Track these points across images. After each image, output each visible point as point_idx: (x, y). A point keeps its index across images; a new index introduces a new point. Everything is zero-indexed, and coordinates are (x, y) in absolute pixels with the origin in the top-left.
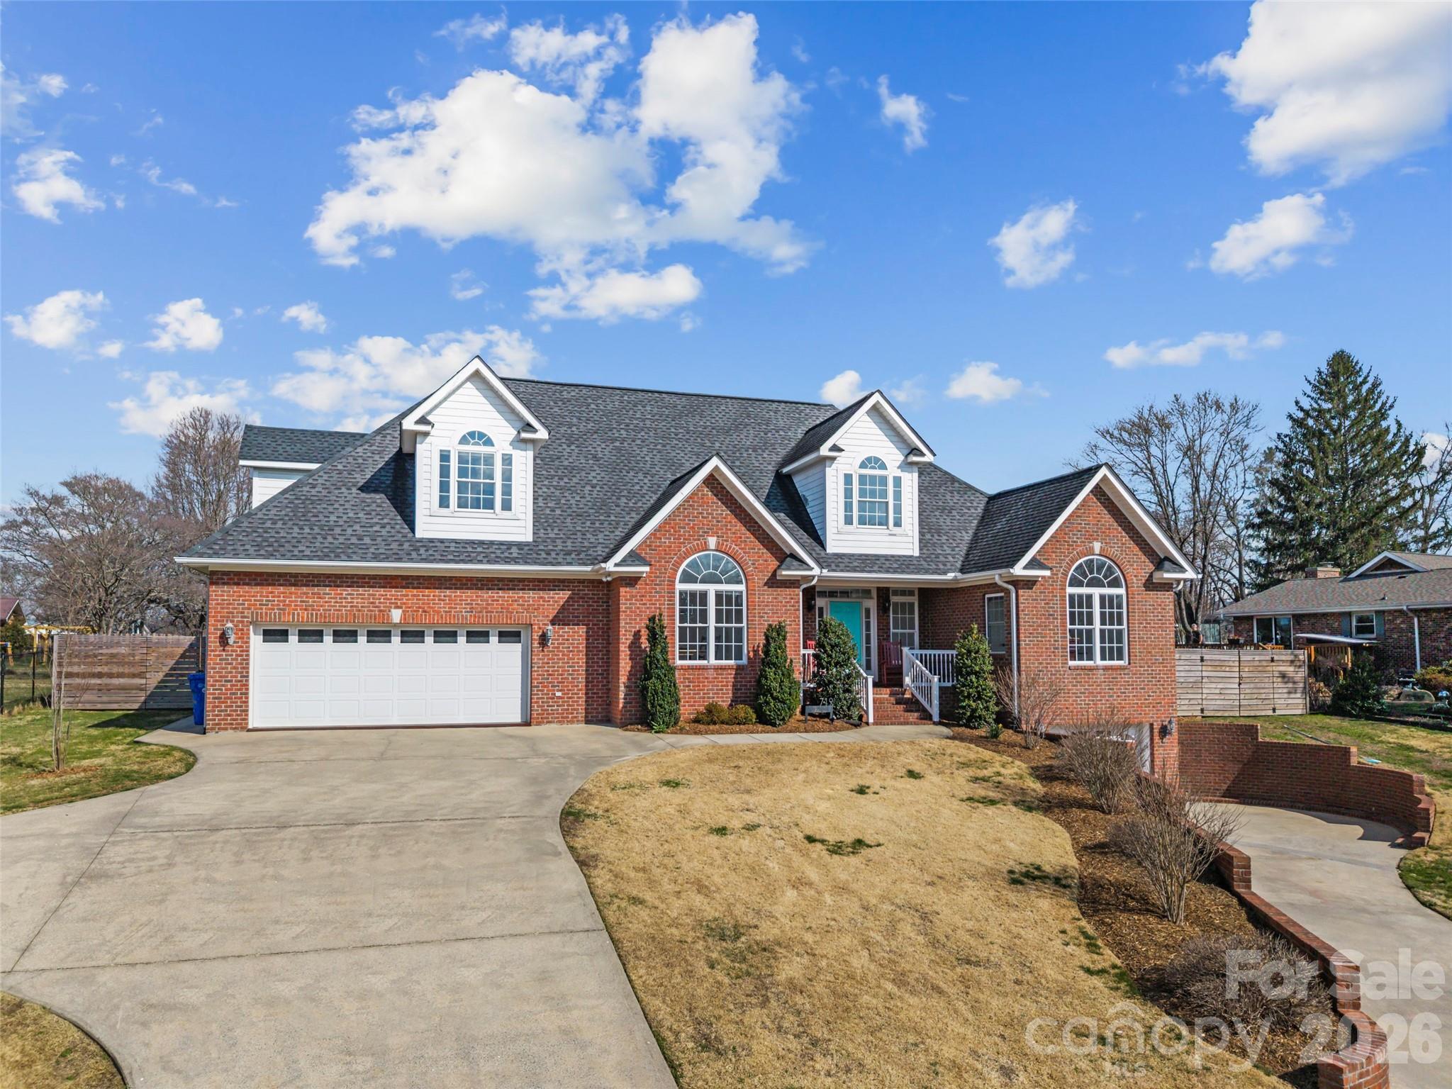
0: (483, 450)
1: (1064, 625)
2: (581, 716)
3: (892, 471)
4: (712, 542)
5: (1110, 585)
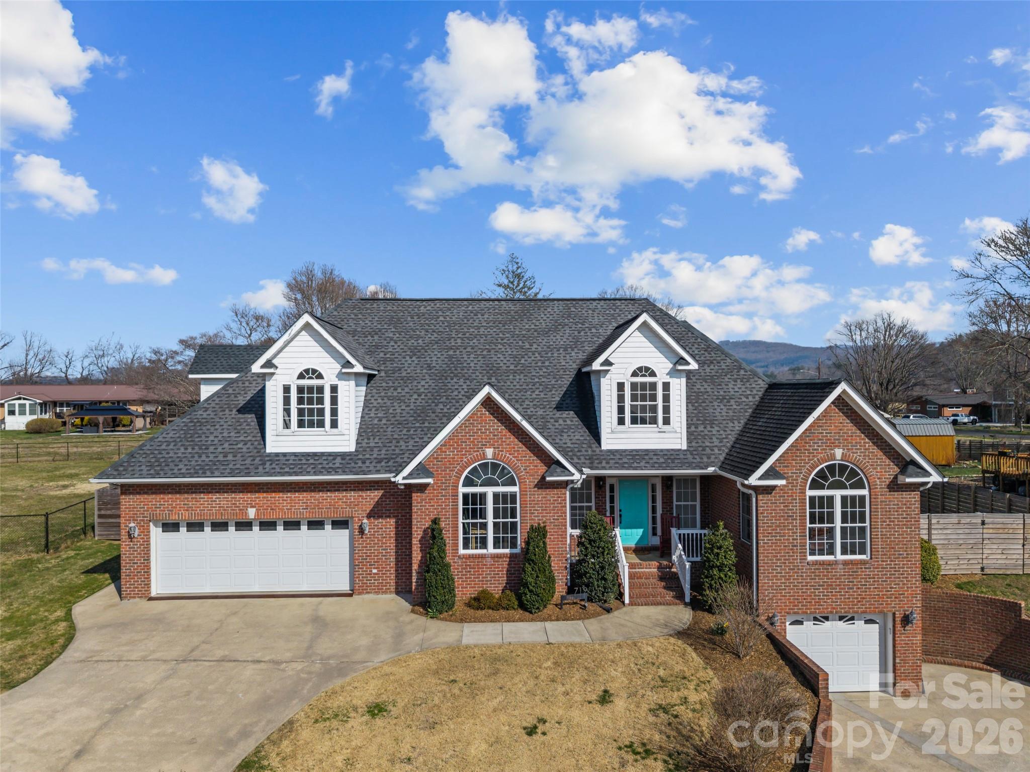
0: (315, 382)
1: (803, 525)
2: (393, 588)
3: (661, 378)
4: (489, 452)
5: (853, 487)
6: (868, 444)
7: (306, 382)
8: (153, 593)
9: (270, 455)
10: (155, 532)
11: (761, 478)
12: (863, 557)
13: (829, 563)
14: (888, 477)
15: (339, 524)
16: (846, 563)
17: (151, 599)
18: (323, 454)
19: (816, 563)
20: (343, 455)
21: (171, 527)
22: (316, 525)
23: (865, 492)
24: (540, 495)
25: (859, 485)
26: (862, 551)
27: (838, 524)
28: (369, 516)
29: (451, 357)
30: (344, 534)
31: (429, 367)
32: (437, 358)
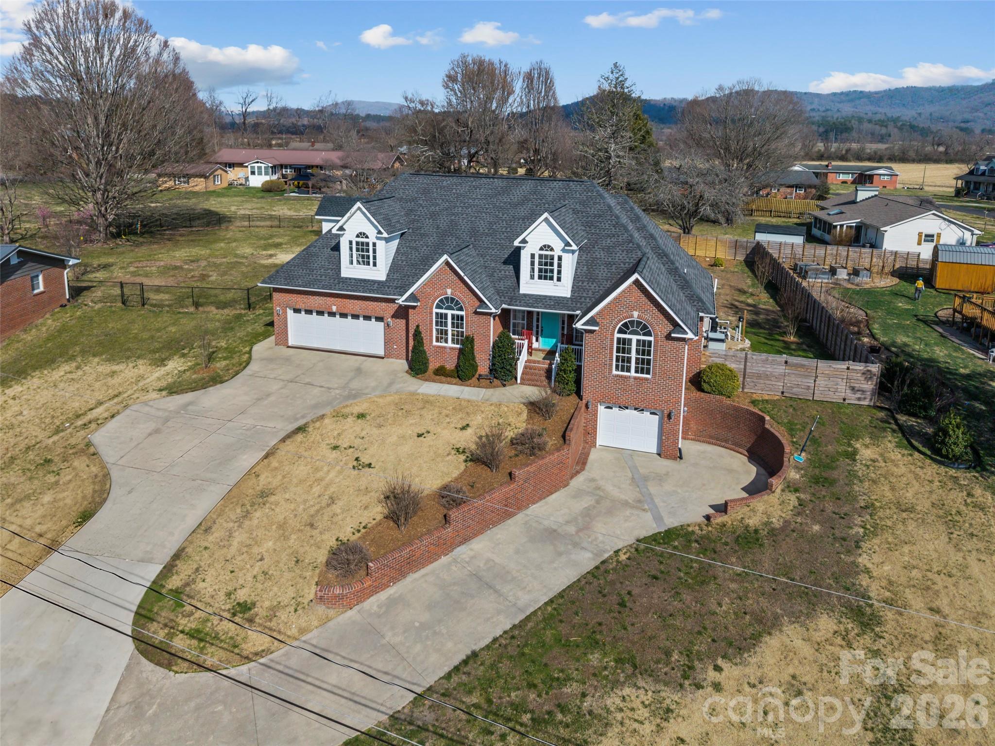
0: (365, 240)
1: (612, 353)
2: (404, 357)
3: (557, 253)
4: (449, 291)
5: (644, 334)
6: (655, 310)
7: (360, 240)
8: (290, 344)
9: (343, 278)
10: (290, 312)
11: (584, 324)
12: (648, 376)
13: (626, 377)
14: (666, 331)
15: (379, 319)
16: (635, 378)
17: (289, 347)
18: (369, 280)
19: (618, 376)
20: (379, 283)
21: (297, 311)
22: (367, 318)
23: (651, 339)
24: (476, 318)
25: (648, 334)
26: (648, 373)
27: (633, 355)
28: (393, 317)
29: (452, 221)
30: (381, 325)
31: (438, 228)
32: (443, 221)
